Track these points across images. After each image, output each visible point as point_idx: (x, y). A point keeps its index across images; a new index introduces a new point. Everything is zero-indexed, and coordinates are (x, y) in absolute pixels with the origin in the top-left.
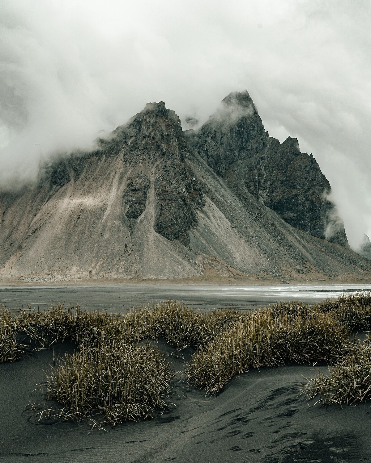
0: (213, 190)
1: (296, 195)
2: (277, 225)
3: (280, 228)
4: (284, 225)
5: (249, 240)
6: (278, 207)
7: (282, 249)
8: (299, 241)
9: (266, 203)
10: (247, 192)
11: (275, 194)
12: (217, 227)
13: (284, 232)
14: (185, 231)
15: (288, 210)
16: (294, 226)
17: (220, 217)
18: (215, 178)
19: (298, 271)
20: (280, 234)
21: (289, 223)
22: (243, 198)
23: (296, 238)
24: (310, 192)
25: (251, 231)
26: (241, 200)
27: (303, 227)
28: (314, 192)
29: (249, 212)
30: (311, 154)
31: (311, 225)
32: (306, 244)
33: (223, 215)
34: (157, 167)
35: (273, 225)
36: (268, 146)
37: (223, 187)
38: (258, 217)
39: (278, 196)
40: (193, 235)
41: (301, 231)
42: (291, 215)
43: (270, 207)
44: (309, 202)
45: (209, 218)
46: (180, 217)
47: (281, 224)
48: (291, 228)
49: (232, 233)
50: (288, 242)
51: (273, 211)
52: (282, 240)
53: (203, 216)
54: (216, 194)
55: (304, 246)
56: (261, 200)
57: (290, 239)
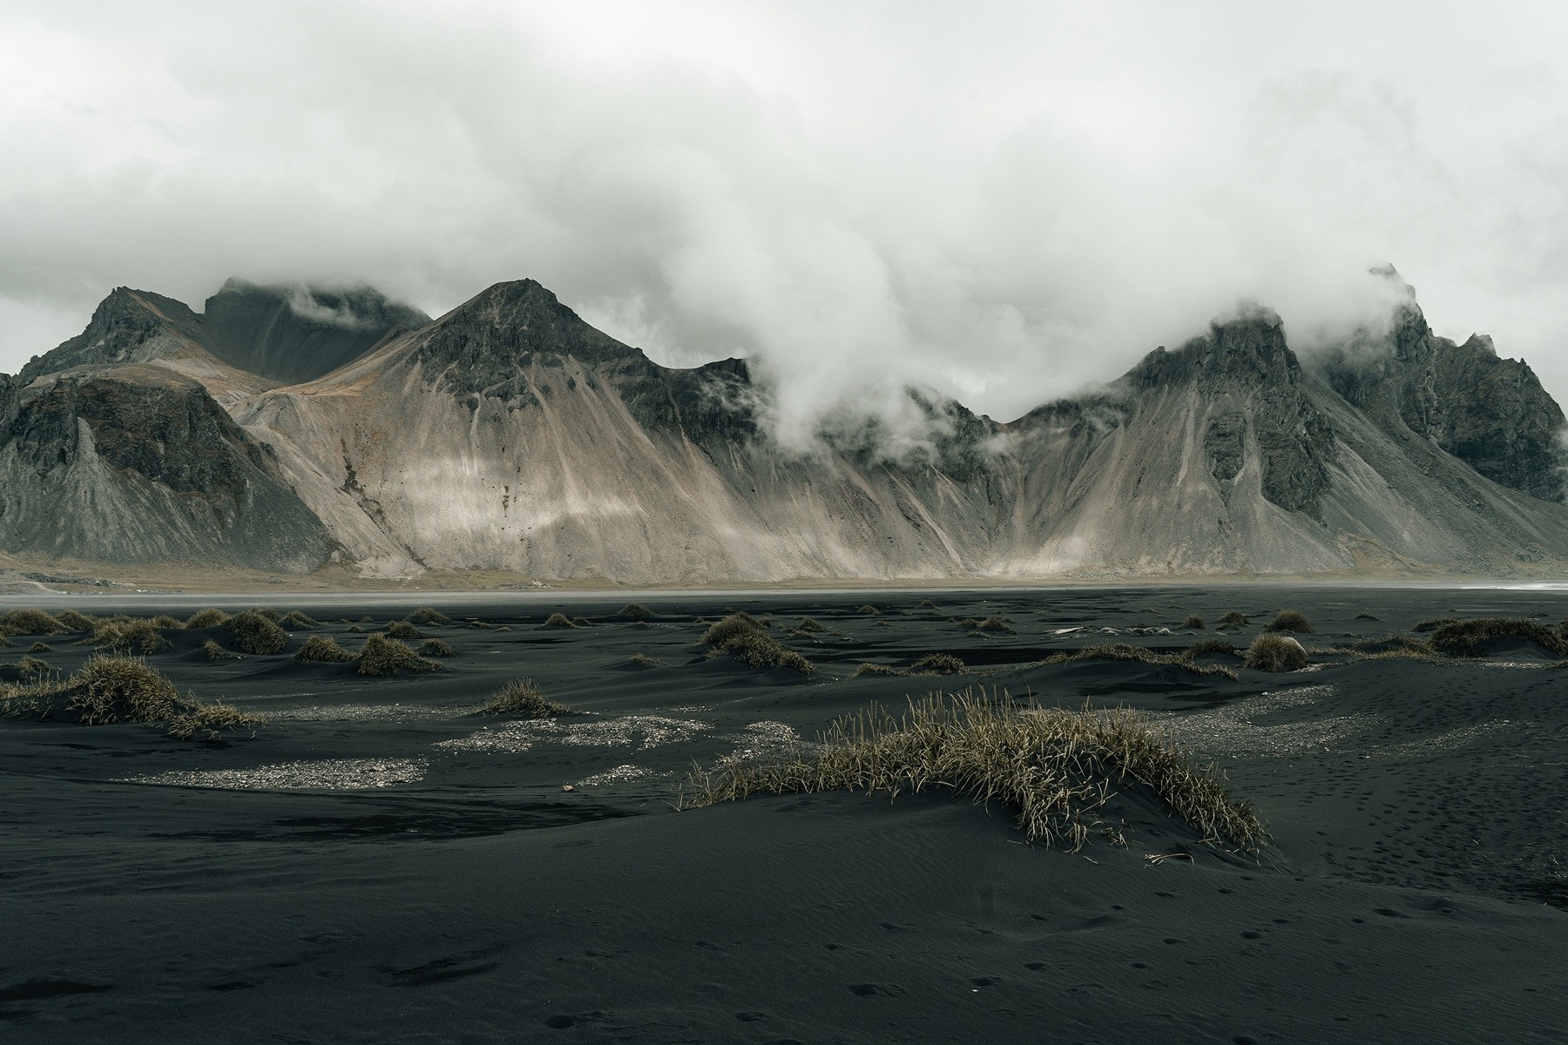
0: (1348, 429)
1: (1500, 429)
2: (1469, 482)
3: (1474, 486)
4: (1481, 480)
5: (1422, 508)
6: (1465, 451)
7: (1485, 522)
8: (1511, 507)
9: (1443, 446)
10: (1408, 428)
11: (1458, 430)
12: (1364, 488)
13: (1482, 492)
14: (1314, 496)
15: (1486, 456)
16: (1500, 482)
17: (1367, 473)
18: (1348, 409)
19: (1522, 558)
20: (1477, 495)
21: (1490, 478)
22: (1400, 440)
23: (1507, 503)
24: (1526, 424)
25: (1424, 493)
26: (1398, 442)
27: (1516, 484)
28: (1534, 422)
29: (1415, 462)
30: (1522, 360)
31: (1530, 479)
32: (1526, 511)
33: (1371, 469)
34: (1255, 397)
35: (1461, 481)
36: (1436, 352)
37: (1364, 423)
38: (1433, 470)
39: (1463, 432)
40: (1325, 502)
41: (1513, 491)
42: (1493, 464)
43: (1452, 452)
44: (1525, 441)
45: (1348, 475)
46: (1304, 474)
47: (1476, 481)
48: (1494, 486)
49: (1390, 496)
50: (1493, 510)
51: (1458, 460)
52: (1481, 507)
53: (1337, 471)
54: (1354, 434)
55: (1523, 516)
56: (1434, 440)
57: (1495, 503)
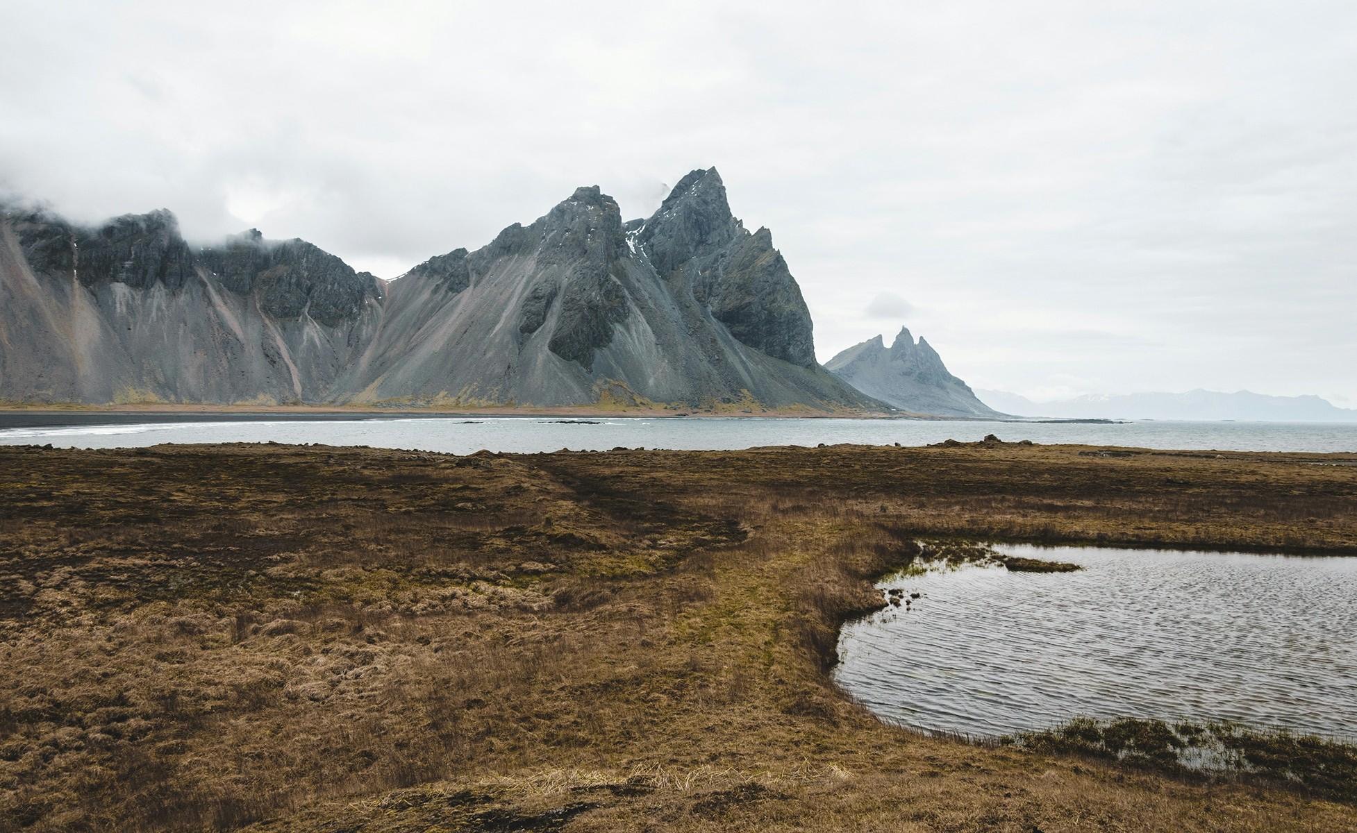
0: (647, 297)
1: (750, 303)
2: (720, 342)
3: (723, 345)
4: (730, 341)
5: (674, 360)
6: (728, 318)
7: (715, 372)
8: (743, 362)
9: (714, 314)
10: (693, 299)
11: (727, 301)
12: (637, 343)
13: (727, 350)
14: (591, 349)
15: (739, 322)
16: (745, 343)
17: (644, 331)
18: (656, 282)
19: (724, 400)
20: (720, 352)
21: (738, 339)
22: (684, 307)
23: (740, 358)
24: (770, 299)
25: (681, 350)
26: (681, 309)
27: (756, 345)
28: (776, 298)
29: (686, 326)
31: (767, 341)
33: (649, 329)
34: (574, 268)
35: (714, 341)
36: (735, 239)
37: (662, 292)
38: (697, 332)
39: (731, 303)
40: (600, 354)
42: (741, 328)
43: (718, 318)
44: (766, 312)
45: (629, 333)
46: (582, 332)
47: (726, 340)
48: (738, 345)
49: (654, 351)
50: (727, 363)
51: (721, 324)
52: (719, 361)
53: (621, 329)
54: (650, 301)
55: (747, 369)
56: (710, 309)
57: (732, 359)
